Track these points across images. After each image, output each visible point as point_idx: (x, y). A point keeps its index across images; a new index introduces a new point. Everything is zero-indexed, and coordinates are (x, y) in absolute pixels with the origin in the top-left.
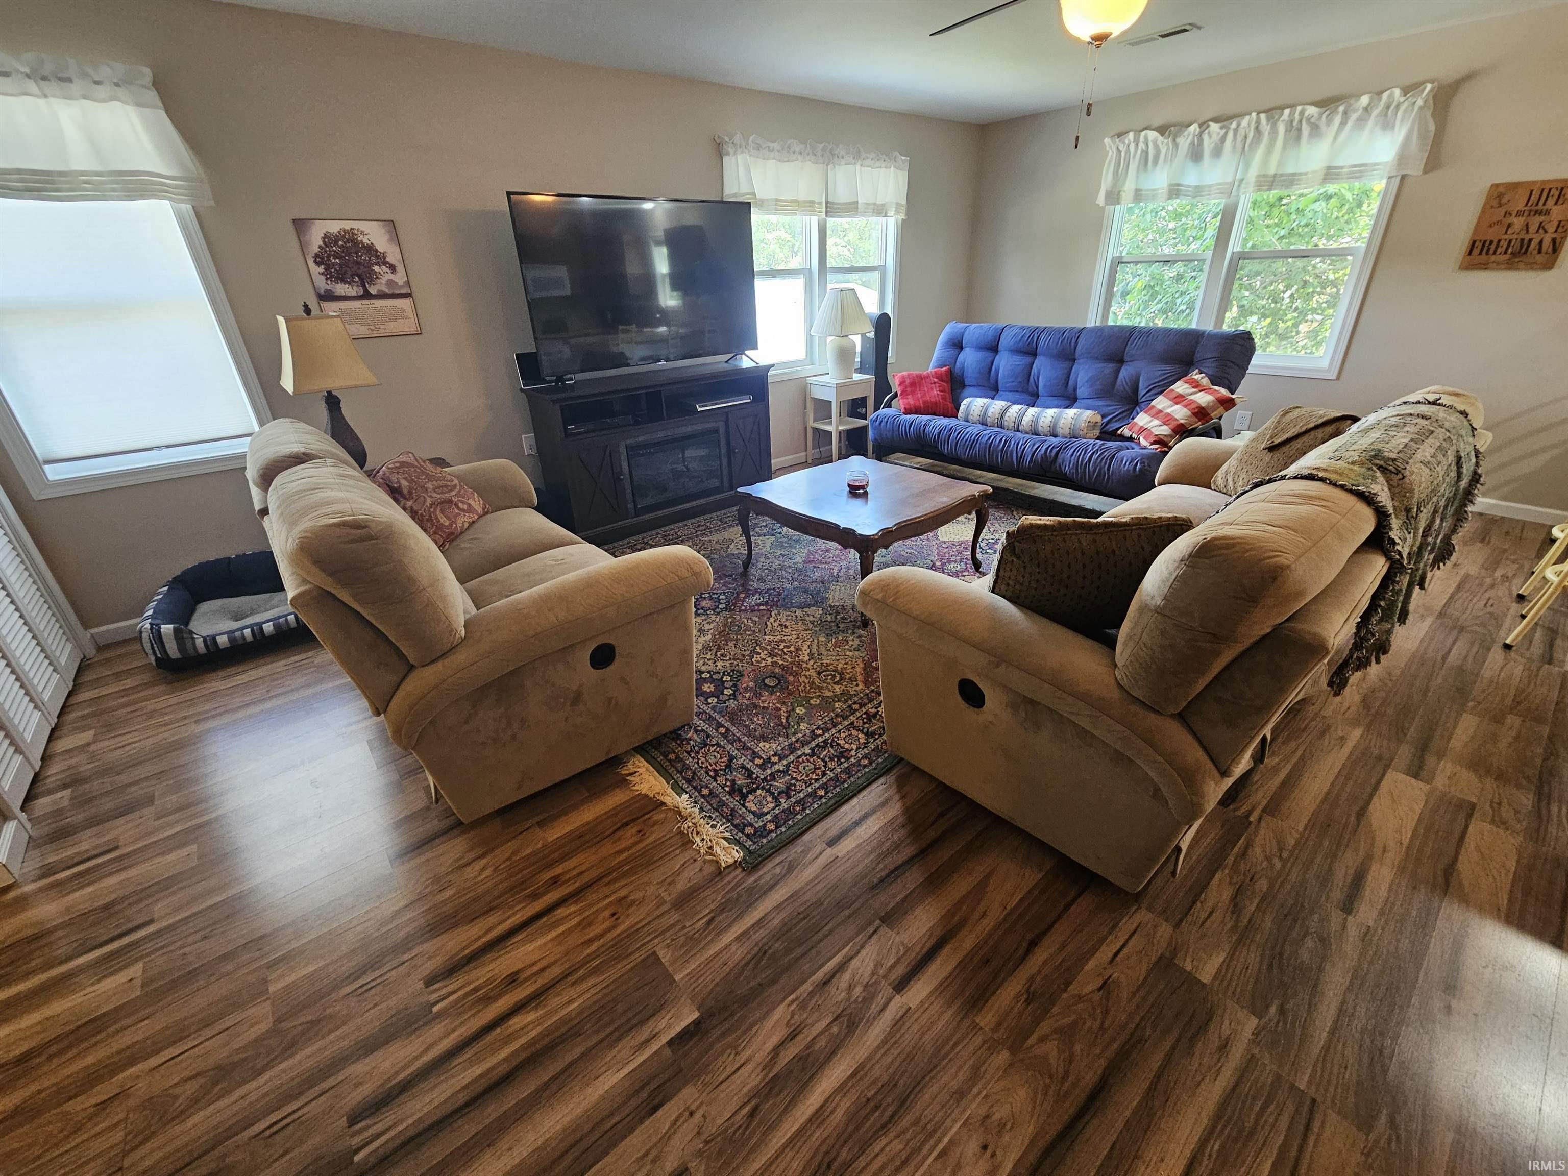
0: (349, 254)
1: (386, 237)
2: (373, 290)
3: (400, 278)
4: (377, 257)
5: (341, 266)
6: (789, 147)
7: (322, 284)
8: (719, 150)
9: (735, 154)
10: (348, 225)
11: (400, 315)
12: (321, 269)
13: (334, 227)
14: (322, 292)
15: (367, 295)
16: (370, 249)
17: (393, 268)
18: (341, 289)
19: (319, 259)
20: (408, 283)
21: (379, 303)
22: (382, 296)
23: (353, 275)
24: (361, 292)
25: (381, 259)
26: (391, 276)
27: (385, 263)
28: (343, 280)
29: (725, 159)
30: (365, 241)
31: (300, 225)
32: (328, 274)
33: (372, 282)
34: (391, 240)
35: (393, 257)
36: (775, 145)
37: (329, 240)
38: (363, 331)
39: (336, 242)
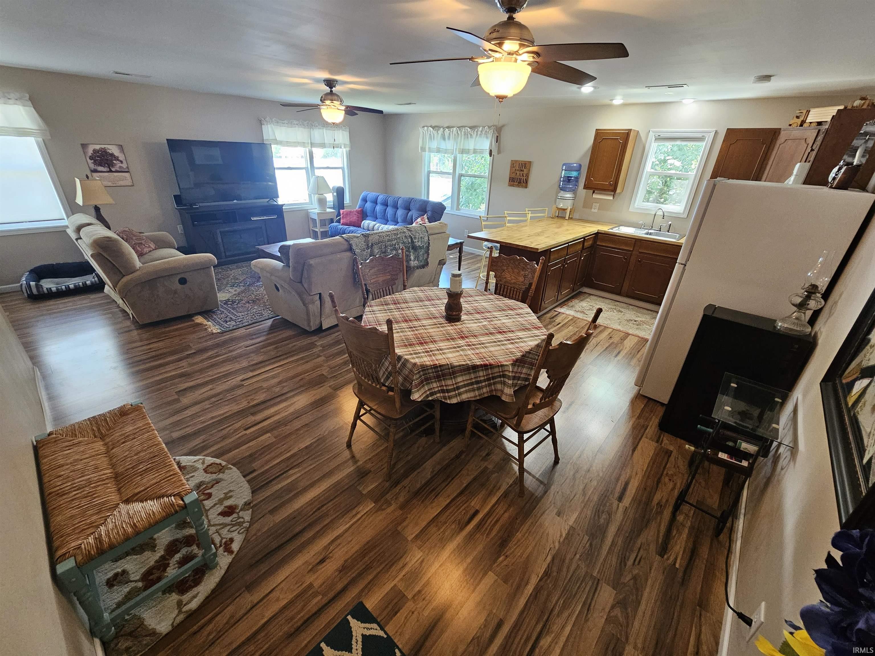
0: (104, 156)
1: (119, 151)
2: (113, 170)
3: (124, 165)
4: (115, 158)
5: (100, 160)
6: (291, 122)
7: (92, 166)
8: (260, 123)
9: (267, 124)
10: (103, 146)
11: (125, 178)
12: (92, 161)
13: (98, 147)
14: (92, 169)
15: (111, 171)
16: (112, 155)
17: (121, 162)
18: (100, 168)
19: (91, 158)
20: (128, 167)
21: (116, 174)
22: (117, 171)
23: (105, 164)
24: (108, 170)
25: (117, 159)
26: (121, 165)
27: (118, 160)
28: (101, 166)
29: (263, 126)
30: (110, 152)
31: (84, 146)
32: (95, 163)
33: (113, 166)
34: (120, 152)
35: (121, 157)
36: (286, 121)
37: (95, 151)
38: (110, 184)
39: (98, 152)
